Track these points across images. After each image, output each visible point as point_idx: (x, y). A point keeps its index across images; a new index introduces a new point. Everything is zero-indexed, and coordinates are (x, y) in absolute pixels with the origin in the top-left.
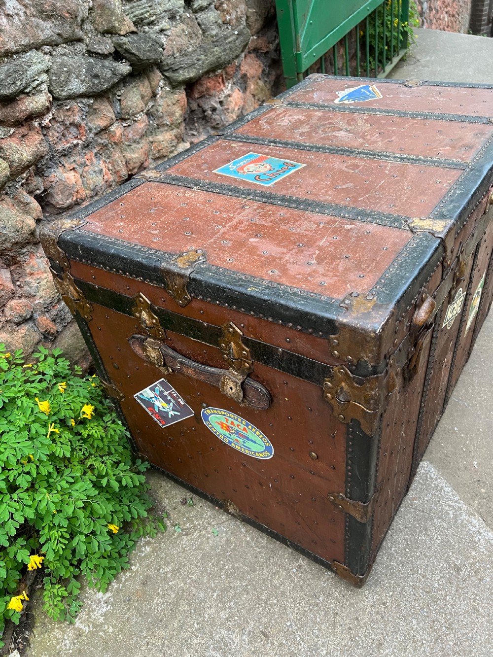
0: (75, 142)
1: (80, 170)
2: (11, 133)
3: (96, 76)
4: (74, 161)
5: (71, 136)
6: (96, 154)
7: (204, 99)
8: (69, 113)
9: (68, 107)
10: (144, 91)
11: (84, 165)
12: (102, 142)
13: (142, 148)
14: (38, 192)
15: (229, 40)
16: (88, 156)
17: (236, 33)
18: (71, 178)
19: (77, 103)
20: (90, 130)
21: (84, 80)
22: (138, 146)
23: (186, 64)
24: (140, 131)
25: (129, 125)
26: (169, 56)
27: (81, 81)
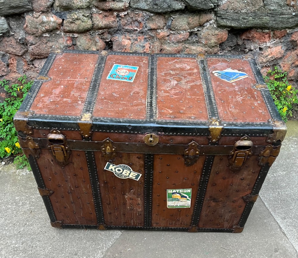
0: (136, 28)
1: (132, 41)
2: (100, 13)
3: (156, 5)
4: (132, 36)
5: (134, 25)
6: (145, 38)
7: (249, 41)
8: (137, 15)
9: (137, 13)
10: (191, 21)
11: (136, 40)
12: (151, 34)
13: (176, 47)
14: (107, 40)
15: (284, 16)
16: (141, 37)
17: (294, 14)
18: (127, 42)
19: (143, 13)
20: (146, 27)
21: (149, 4)
22: (174, 45)
23: (231, 18)
24: (178, 39)
25: (174, 34)
26: (224, 10)
27: (147, 4)
